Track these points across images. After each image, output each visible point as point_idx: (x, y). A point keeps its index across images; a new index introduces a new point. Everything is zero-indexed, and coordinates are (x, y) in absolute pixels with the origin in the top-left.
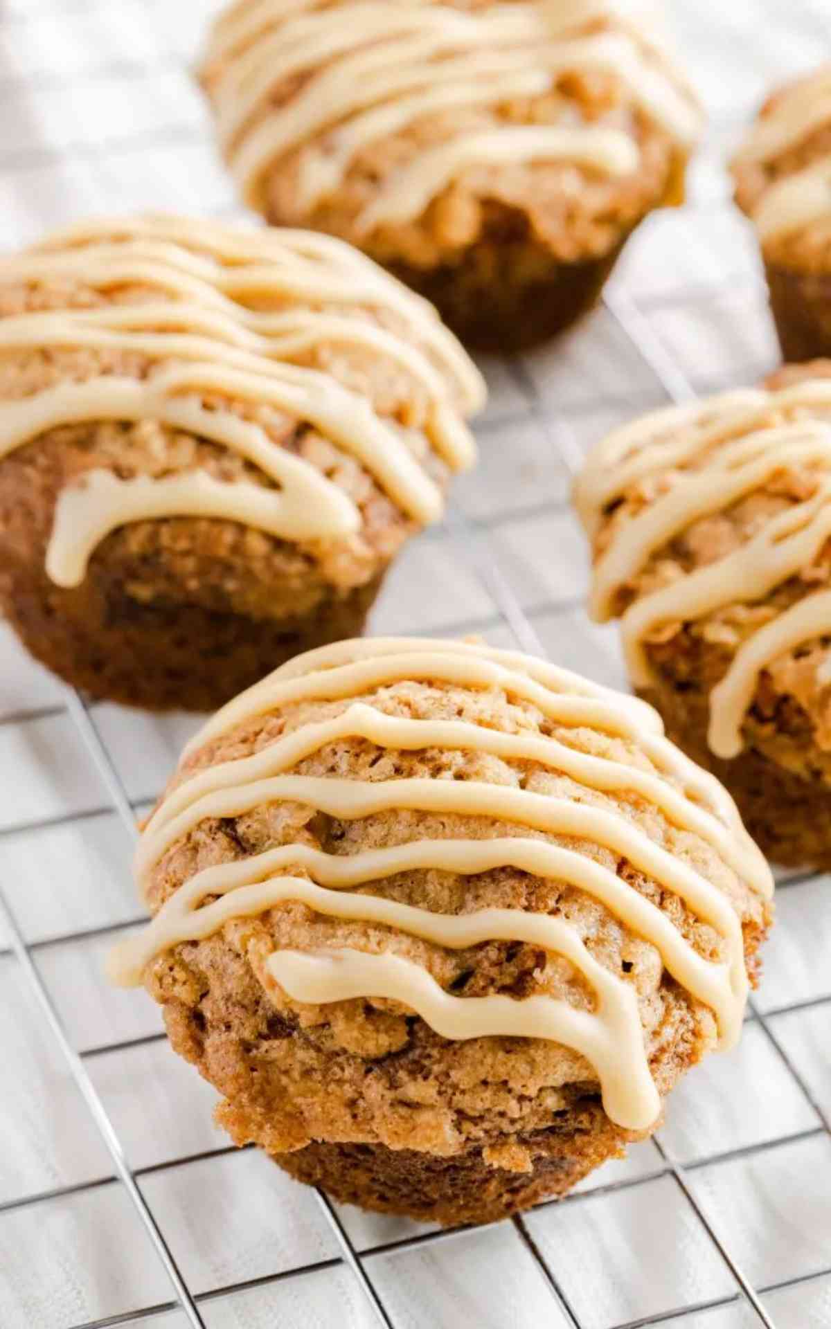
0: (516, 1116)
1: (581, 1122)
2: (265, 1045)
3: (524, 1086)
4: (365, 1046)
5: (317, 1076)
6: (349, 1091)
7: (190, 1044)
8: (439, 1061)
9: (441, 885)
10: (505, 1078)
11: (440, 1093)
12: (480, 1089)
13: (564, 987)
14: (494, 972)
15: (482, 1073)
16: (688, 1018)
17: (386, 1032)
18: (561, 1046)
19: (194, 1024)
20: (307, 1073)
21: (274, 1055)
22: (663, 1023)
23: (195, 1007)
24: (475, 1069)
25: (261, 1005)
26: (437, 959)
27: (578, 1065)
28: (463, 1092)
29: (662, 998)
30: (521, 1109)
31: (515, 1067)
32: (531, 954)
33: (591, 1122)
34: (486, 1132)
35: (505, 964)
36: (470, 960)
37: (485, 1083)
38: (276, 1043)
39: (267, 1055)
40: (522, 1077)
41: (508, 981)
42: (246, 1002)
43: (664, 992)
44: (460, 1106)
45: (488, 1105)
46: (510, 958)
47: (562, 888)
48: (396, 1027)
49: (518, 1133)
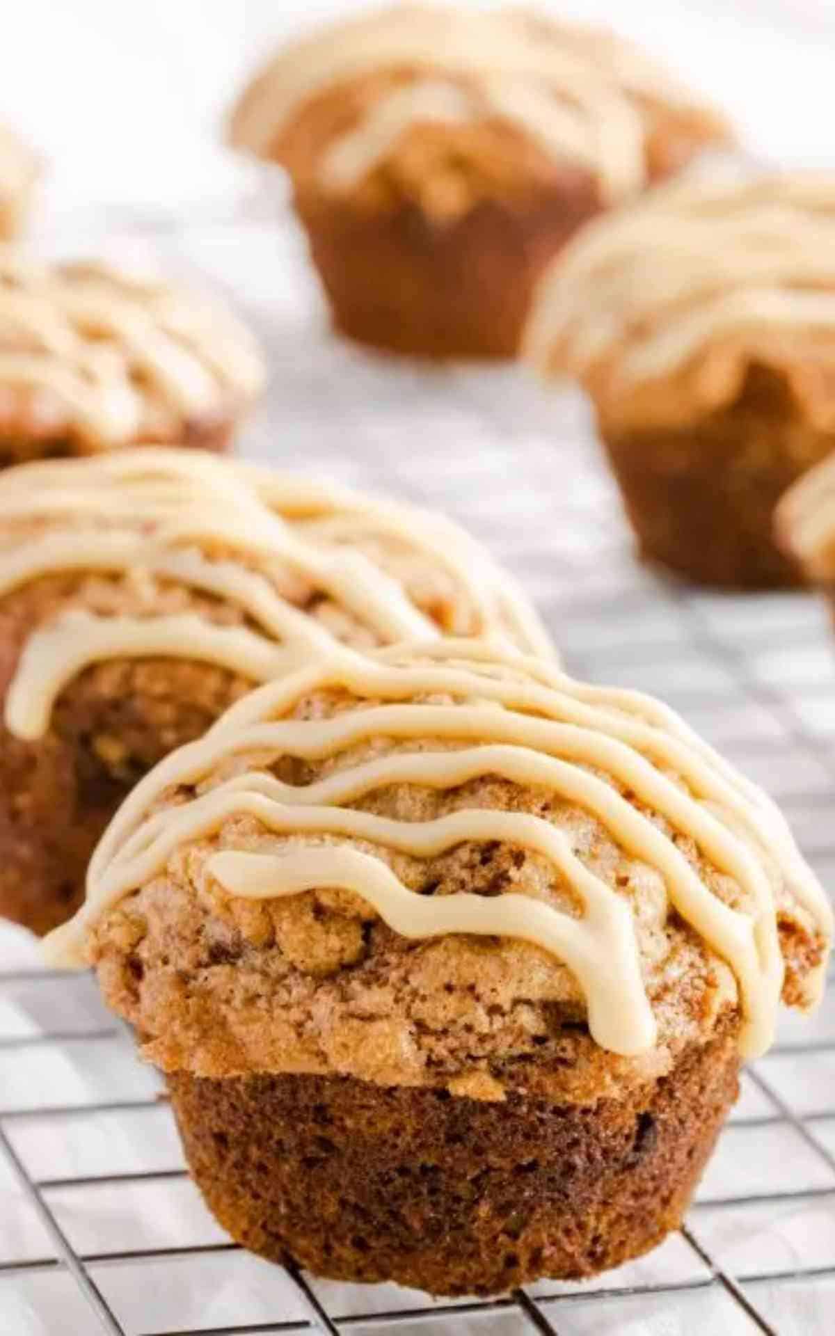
0: (485, 1030)
1: (563, 1050)
2: (204, 973)
3: (493, 990)
4: (315, 952)
5: (262, 1003)
6: (296, 1014)
7: (124, 993)
8: (398, 966)
9: (413, 799)
10: (472, 981)
11: (397, 1001)
12: (443, 995)
13: (546, 892)
14: (465, 875)
15: (444, 976)
16: (699, 962)
17: (338, 934)
18: (539, 948)
19: (129, 973)
20: (251, 1000)
21: (213, 982)
22: (667, 960)
23: (132, 953)
24: (436, 972)
25: (203, 934)
26: (401, 862)
27: (558, 974)
28: (424, 999)
29: (669, 936)
30: (491, 1023)
31: (483, 969)
32: (508, 856)
33: (575, 1049)
34: (452, 1051)
35: (480, 867)
36: (439, 866)
37: (449, 988)
38: (216, 969)
39: (207, 983)
40: (493, 980)
41: (480, 883)
42: (187, 933)
43: (671, 931)
44: (420, 1016)
45: (451, 1015)
46: (485, 861)
47: (549, 796)
48: (348, 929)
49: (489, 1057)
